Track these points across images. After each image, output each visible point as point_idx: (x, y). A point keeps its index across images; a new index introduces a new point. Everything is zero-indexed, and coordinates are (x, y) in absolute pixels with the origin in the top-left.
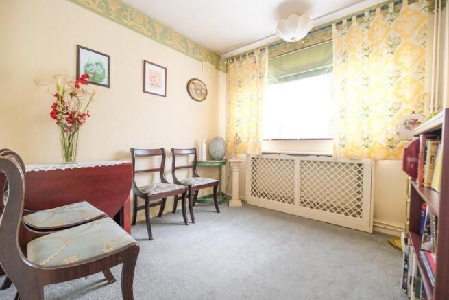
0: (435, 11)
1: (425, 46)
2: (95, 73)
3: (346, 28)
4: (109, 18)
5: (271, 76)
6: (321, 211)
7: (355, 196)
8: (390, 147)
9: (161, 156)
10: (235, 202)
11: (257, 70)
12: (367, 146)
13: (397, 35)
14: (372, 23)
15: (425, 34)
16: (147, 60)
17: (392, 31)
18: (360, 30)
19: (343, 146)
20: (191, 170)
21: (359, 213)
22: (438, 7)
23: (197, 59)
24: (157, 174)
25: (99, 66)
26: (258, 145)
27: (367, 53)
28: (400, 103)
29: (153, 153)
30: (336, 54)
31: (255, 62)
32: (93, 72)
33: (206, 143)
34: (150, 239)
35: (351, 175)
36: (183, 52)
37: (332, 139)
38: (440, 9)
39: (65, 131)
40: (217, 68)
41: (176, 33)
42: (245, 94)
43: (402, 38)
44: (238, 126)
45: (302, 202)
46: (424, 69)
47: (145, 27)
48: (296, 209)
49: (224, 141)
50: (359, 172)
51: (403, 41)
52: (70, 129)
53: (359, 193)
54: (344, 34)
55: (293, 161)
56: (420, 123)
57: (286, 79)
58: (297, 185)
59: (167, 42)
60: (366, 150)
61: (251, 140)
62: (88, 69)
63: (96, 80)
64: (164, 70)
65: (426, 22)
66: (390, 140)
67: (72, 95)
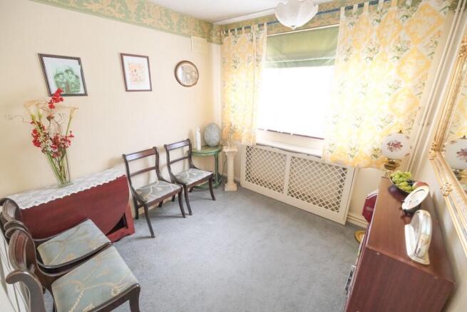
0: (457, 10)
1: (432, 58)
2: (67, 83)
3: (355, 16)
4: (68, 7)
5: (270, 59)
6: (305, 202)
7: (336, 194)
8: (375, 156)
9: (154, 156)
10: (231, 186)
11: (254, 51)
12: (352, 156)
13: (408, 38)
14: (384, 16)
15: (436, 42)
16: (123, 52)
17: (403, 32)
18: (371, 22)
19: (331, 152)
20: (187, 161)
21: (337, 209)
22: (461, 6)
23: (184, 35)
24: (154, 172)
25: (70, 73)
26: (253, 134)
27: (371, 55)
28: (392, 117)
29: (145, 154)
30: (340, 48)
31: (252, 40)
32: (65, 81)
33: (200, 132)
34: (153, 236)
35: (334, 182)
36: (166, 31)
37: (323, 139)
38: (462, 9)
39: (53, 157)
40: (210, 40)
41: (155, 6)
42: (241, 77)
43: (411, 44)
44: (233, 112)
45: (290, 193)
46: (424, 84)
47: (114, 7)
48: (284, 197)
49: (219, 128)
50: (343, 175)
51: (412, 46)
52: (57, 154)
53: (339, 192)
54: (352, 24)
55: (285, 156)
56: (401, 146)
57: (286, 65)
58: (287, 178)
59: (145, 21)
60: (351, 160)
61: (246, 130)
62: (58, 80)
63: (72, 91)
64: (146, 59)
65: (441, 27)
66: (375, 150)
67: (49, 118)
